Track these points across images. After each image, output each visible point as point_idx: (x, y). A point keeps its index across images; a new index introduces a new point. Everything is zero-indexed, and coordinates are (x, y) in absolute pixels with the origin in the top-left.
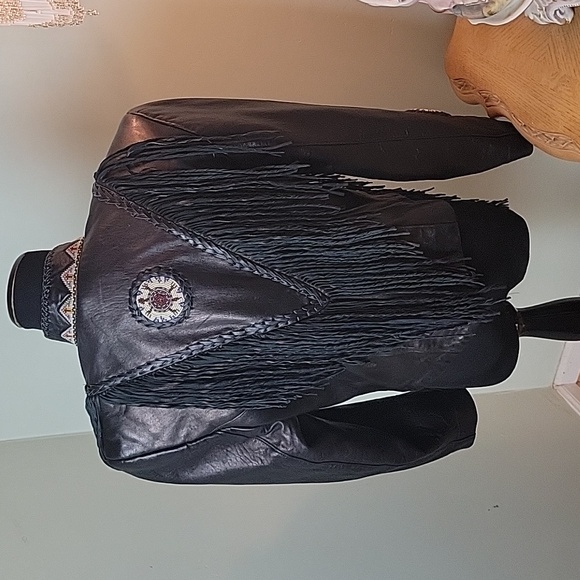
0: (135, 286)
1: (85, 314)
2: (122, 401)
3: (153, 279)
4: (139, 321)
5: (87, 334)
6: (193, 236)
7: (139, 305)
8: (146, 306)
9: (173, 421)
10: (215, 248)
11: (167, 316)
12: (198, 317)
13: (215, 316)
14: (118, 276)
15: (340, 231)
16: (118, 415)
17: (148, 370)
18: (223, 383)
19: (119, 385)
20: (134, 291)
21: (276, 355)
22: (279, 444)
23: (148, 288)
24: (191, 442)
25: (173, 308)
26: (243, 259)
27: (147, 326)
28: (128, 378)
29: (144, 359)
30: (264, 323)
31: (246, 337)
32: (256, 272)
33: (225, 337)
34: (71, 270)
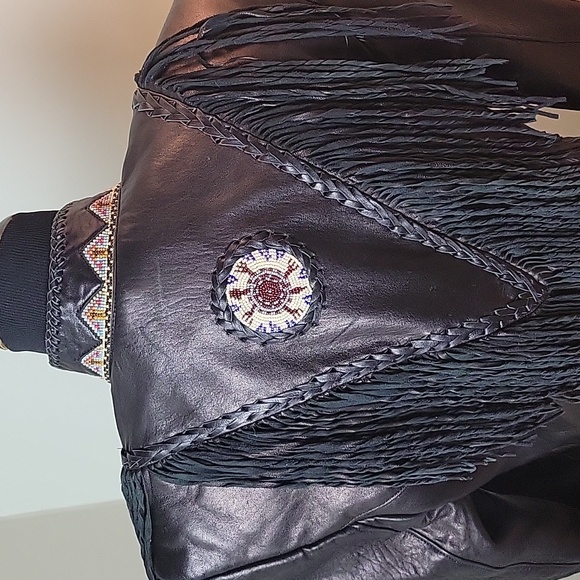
0: (223, 267)
1: (130, 320)
2: (193, 478)
3: (256, 254)
4: (229, 332)
5: (132, 357)
6: (324, 177)
7: (231, 301)
8: (245, 303)
9: (281, 511)
10: (362, 199)
11: (282, 320)
12: (333, 323)
13: (363, 321)
14: (192, 249)
15: (560, 175)
16: (183, 502)
17: (242, 420)
18: (376, 441)
19: (188, 450)
20: (221, 277)
21: (461, 388)
22: (444, 540)
23: (246, 270)
24: (309, 546)
25: (292, 306)
26: (408, 219)
27: (243, 340)
28: (204, 436)
29: (235, 400)
30: (446, 333)
31: (413, 359)
32: (427, 243)
33: (378, 358)
34: (101, 241)
